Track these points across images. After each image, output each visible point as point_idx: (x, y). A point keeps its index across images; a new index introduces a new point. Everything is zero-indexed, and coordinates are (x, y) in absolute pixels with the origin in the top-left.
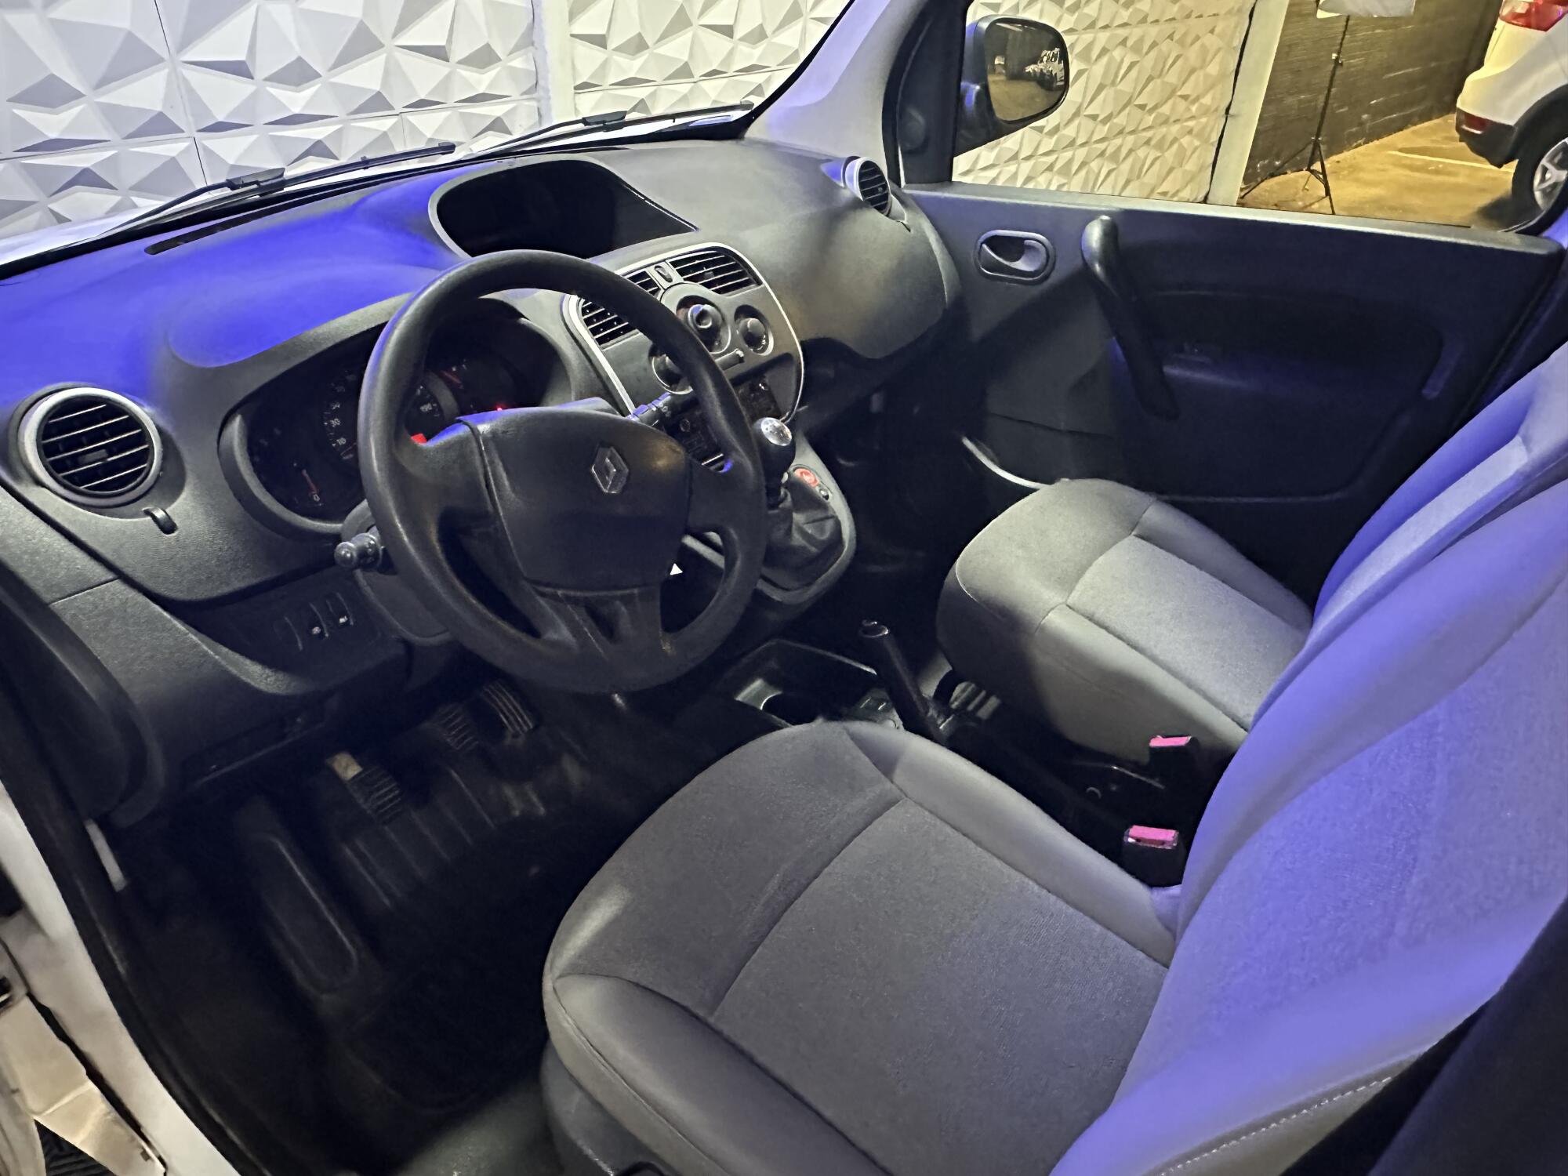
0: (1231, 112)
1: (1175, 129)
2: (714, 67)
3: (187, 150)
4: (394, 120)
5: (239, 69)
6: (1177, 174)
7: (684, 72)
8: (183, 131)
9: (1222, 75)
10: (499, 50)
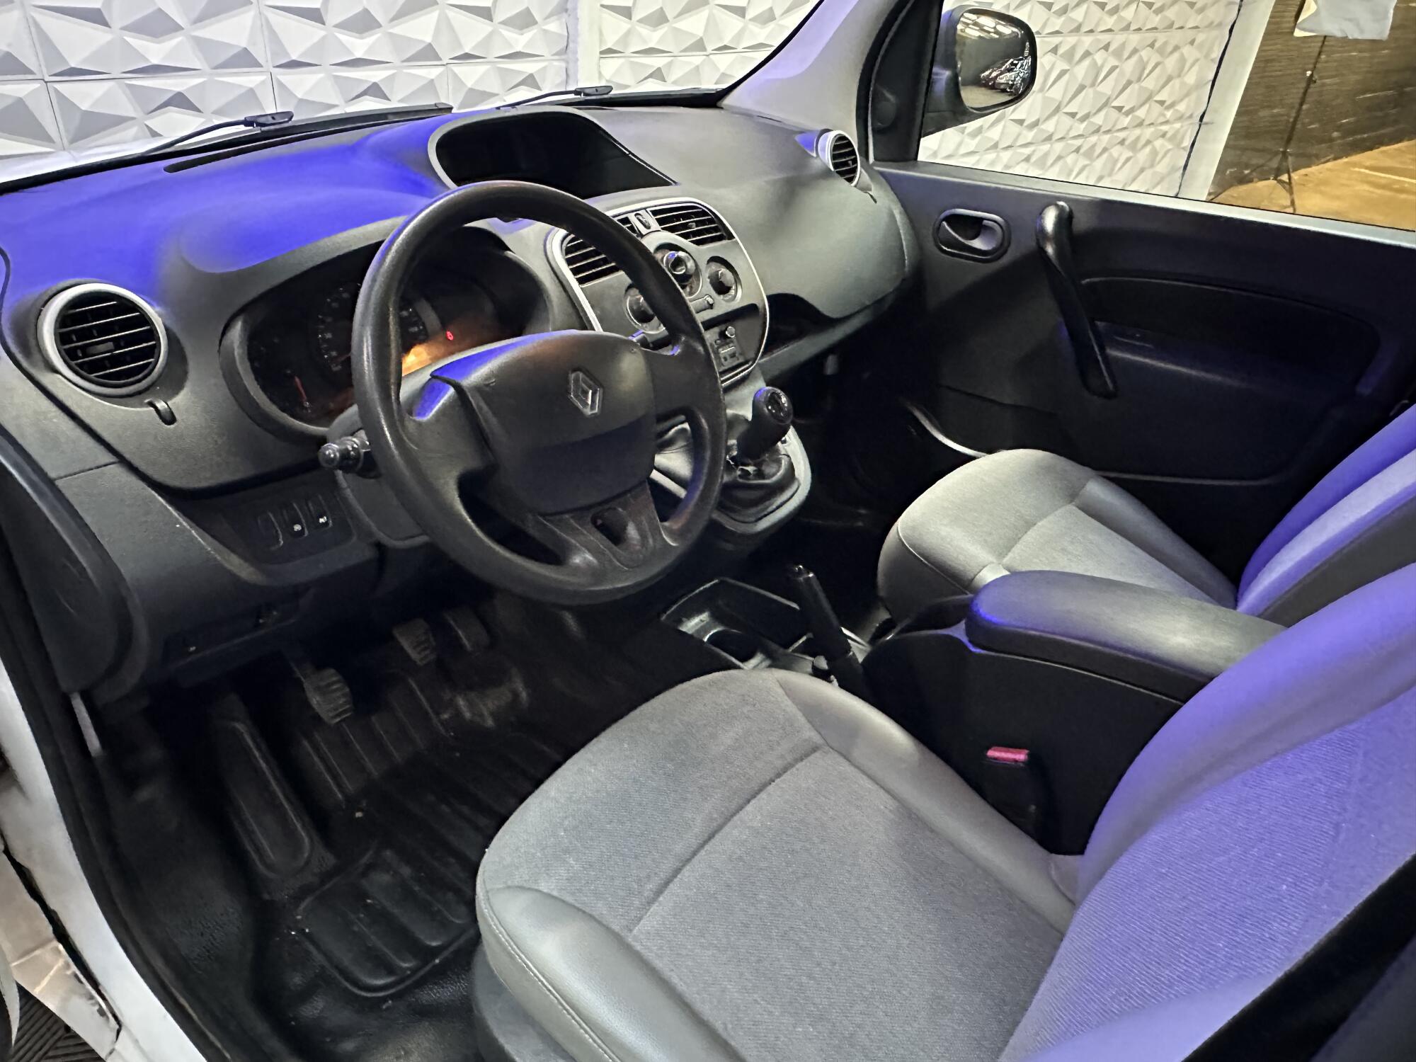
0: (1205, 120)
1: (1148, 132)
2: (726, 43)
3: (263, 82)
4: (441, 69)
5: (314, 16)
7: (699, 46)
8: (262, 66)
9: (1198, 86)
10: (537, 15)
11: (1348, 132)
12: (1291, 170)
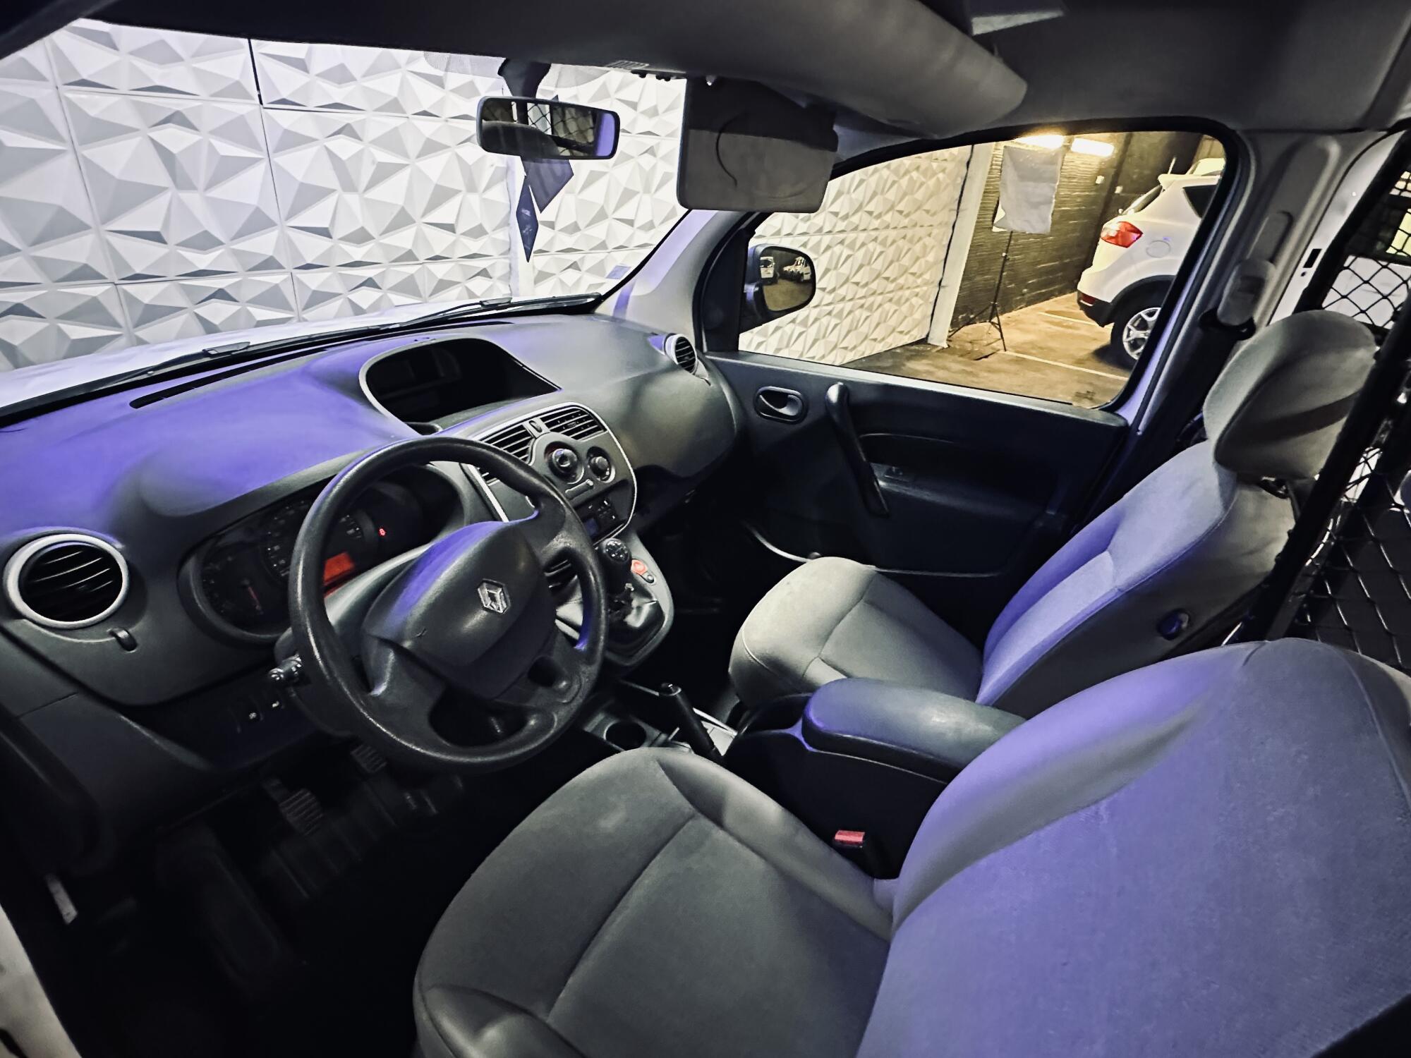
0: (943, 284)
1: (907, 293)
2: (621, 244)
3: (285, 280)
4: (420, 266)
5: (325, 233)
6: (909, 320)
7: (603, 246)
8: (284, 268)
9: (935, 263)
10: (487, 227)
11: (1032, 288)
12: (999, 315)
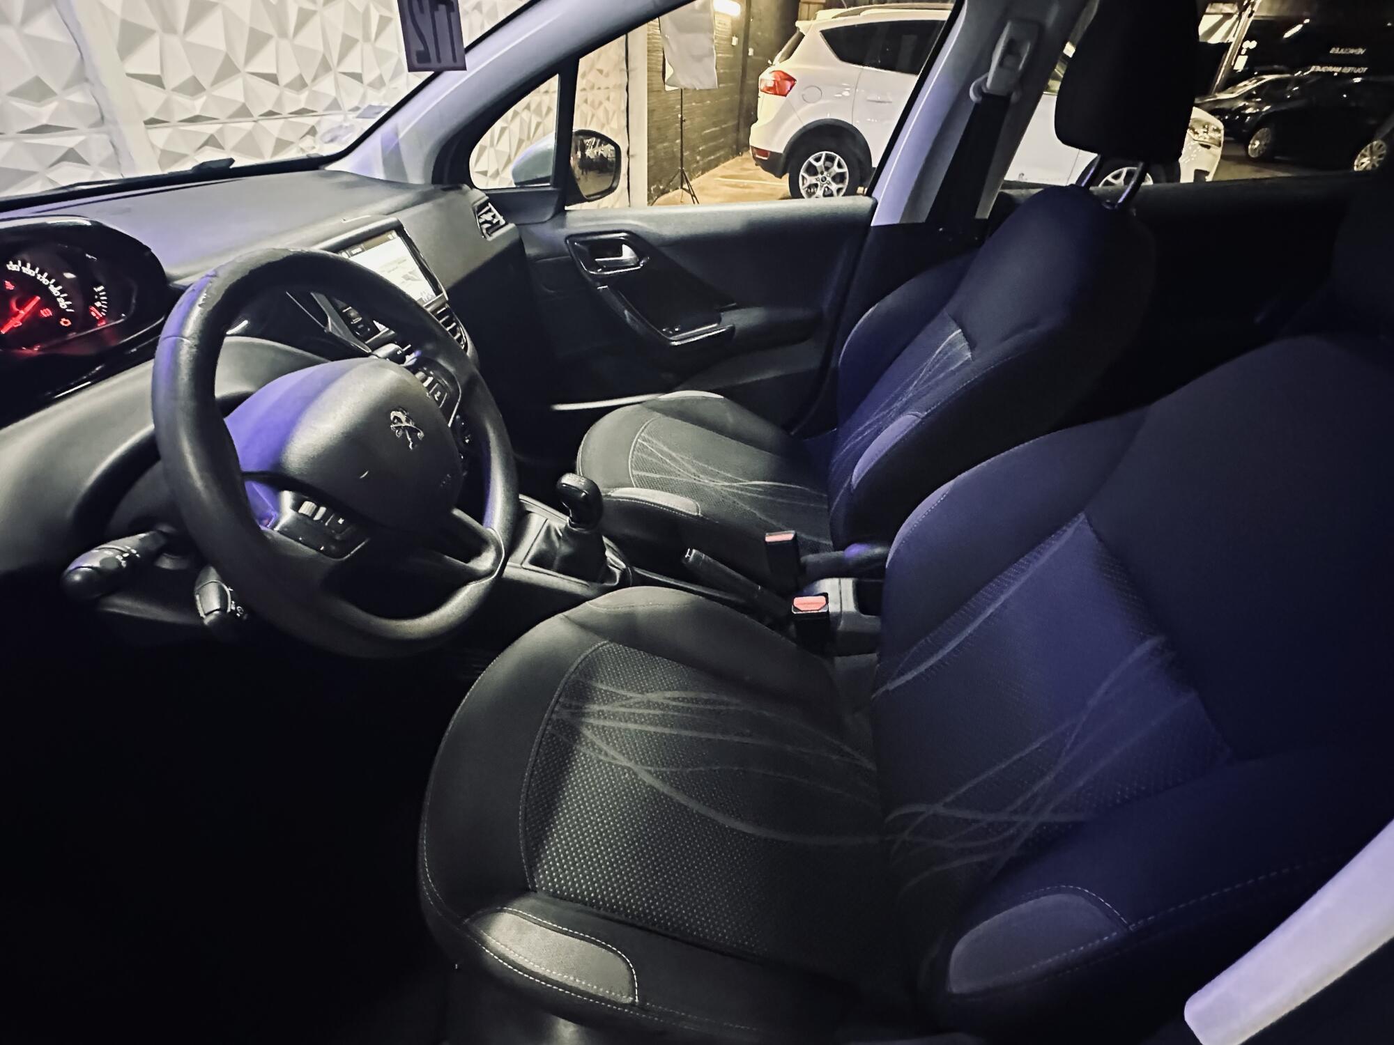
0: (631, 153)
2: (268, 109)
7: (243, 112)
9: (620, 129)
10: (52, 85)
11: (705, 154)
12: (689, 180)
